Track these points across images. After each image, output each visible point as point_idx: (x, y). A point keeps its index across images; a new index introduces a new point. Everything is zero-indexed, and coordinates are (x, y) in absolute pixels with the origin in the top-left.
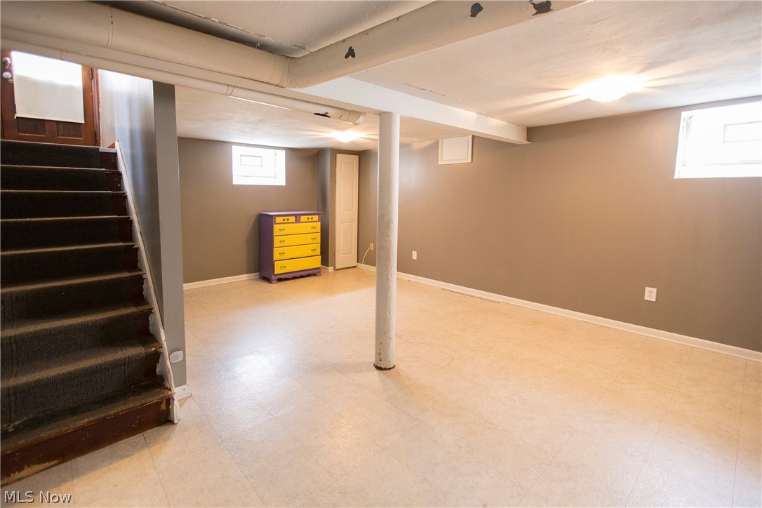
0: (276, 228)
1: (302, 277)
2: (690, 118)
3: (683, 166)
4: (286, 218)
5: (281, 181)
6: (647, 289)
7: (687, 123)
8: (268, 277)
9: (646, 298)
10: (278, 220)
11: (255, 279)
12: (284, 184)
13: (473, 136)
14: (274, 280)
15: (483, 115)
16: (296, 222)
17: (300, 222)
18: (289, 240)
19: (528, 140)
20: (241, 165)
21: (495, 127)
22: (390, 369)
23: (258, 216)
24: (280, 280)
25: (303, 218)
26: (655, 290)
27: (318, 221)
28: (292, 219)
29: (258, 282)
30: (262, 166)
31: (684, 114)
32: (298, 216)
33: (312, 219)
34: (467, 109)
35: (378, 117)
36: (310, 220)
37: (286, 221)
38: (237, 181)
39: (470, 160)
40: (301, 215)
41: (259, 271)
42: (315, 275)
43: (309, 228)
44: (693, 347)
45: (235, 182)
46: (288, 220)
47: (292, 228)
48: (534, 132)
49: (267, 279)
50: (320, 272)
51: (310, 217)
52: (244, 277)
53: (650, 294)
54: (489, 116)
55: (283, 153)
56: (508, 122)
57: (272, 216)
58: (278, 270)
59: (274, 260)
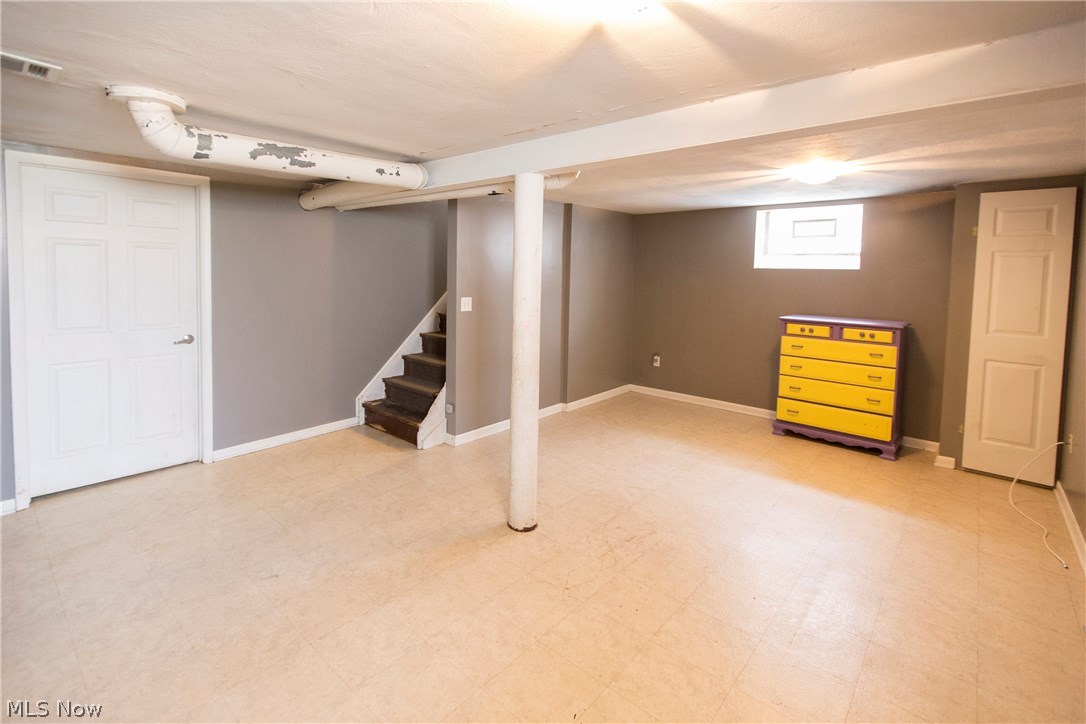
0: (786, 342)
4: (807, 327)
10: (792, 328)
12: (858, 267)
14: (779, 429)
16: (831, 337)
17: (840, 338)
18: (810, 369)
24: (792, 431)
25: (848, 333)
27: (893, 344)
28: (825, 331)
30: (835, 235)
32: (837, 328)
36: (868, 339)
37: (806, 333)
38: (760, 262)
40: (844, 326)
43: (865, 355)
45: (757, 265)
46: (812, 331)
47: (811, 347)
51: (870, 332)
55: (859, 208)
57: (782, 320)
58: (781, 412)
59: (780, 395)
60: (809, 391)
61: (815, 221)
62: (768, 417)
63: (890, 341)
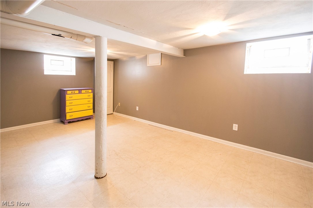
0: (68, 97)
1: (82, 120)
2: (250, 47)
3: (248, 68)
4: (73, 91)
5: (73, 73)
6: (234, 125)
7: (249, 49)
8: (63, 121)
9: (233, 129)
10: (69, 92)
11: (58, 122)
12: (75, 75)
13: (161, 53)
14: (66, 122)
15: (160, 42)
16: (79, 93)
17: (81, 93)
18: (75, 102)
19: (184, 55)
20: (51, 65)
21: (167, 48)
22: (102, 177)
23: (59, 90)
24: (69, 122)
25: (83, 91)
26: (237, 125)
27: (92, 92)
28: (77, 92)
29: (59, 124)
30: (63, 65)
31: (248, 45)
32: (80, 91)
33: (88, 91)
34: (151, 39)
35: (94, 39)
36: (87, 92)
37: (73, 93)
38: (46, 73)
39: (160, 64)
40: (81, 90)
41: (60, 118)
42: (90, 119)
43: (87, 96)
44: (254, 152)
45: (45, 73)
46: (74, 92)
47: (75, 96)
48: (187, 52)
49: (63, 122)
50: (93, 117)
51: (87, 91)
52: (51, 121)
53: (235, 127)
54: (164, 43)
55: (74, 59)
56: (173, 46)
57: (65, 90)
58: (68, 117)
59: (66, 112)
60: (75, 109)
61: (59, 61)
62: (53, 122)
63: (91, 92)
